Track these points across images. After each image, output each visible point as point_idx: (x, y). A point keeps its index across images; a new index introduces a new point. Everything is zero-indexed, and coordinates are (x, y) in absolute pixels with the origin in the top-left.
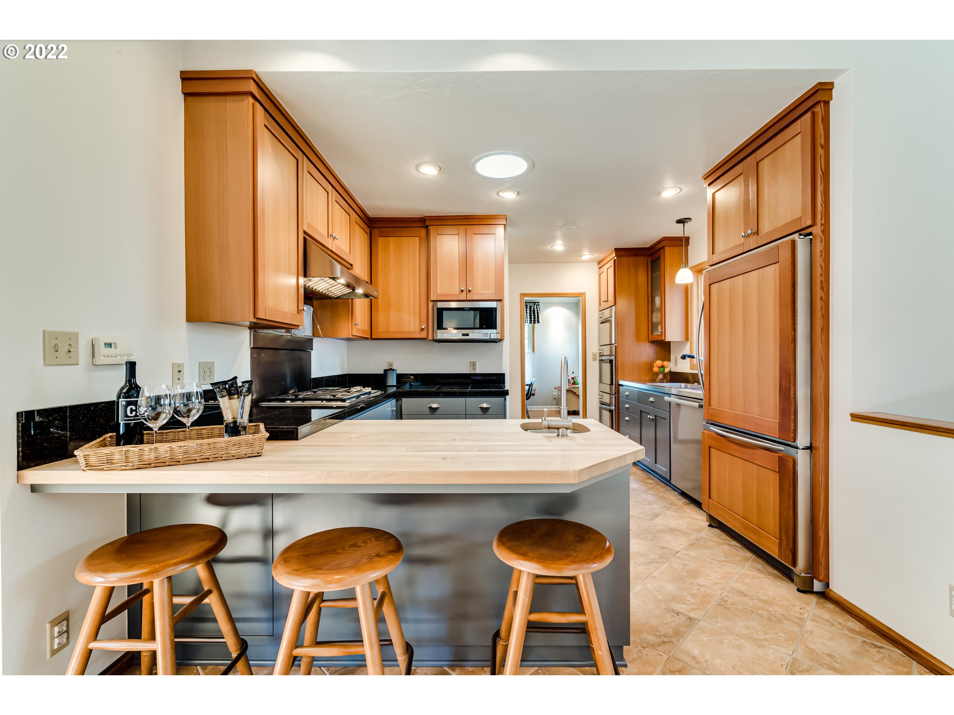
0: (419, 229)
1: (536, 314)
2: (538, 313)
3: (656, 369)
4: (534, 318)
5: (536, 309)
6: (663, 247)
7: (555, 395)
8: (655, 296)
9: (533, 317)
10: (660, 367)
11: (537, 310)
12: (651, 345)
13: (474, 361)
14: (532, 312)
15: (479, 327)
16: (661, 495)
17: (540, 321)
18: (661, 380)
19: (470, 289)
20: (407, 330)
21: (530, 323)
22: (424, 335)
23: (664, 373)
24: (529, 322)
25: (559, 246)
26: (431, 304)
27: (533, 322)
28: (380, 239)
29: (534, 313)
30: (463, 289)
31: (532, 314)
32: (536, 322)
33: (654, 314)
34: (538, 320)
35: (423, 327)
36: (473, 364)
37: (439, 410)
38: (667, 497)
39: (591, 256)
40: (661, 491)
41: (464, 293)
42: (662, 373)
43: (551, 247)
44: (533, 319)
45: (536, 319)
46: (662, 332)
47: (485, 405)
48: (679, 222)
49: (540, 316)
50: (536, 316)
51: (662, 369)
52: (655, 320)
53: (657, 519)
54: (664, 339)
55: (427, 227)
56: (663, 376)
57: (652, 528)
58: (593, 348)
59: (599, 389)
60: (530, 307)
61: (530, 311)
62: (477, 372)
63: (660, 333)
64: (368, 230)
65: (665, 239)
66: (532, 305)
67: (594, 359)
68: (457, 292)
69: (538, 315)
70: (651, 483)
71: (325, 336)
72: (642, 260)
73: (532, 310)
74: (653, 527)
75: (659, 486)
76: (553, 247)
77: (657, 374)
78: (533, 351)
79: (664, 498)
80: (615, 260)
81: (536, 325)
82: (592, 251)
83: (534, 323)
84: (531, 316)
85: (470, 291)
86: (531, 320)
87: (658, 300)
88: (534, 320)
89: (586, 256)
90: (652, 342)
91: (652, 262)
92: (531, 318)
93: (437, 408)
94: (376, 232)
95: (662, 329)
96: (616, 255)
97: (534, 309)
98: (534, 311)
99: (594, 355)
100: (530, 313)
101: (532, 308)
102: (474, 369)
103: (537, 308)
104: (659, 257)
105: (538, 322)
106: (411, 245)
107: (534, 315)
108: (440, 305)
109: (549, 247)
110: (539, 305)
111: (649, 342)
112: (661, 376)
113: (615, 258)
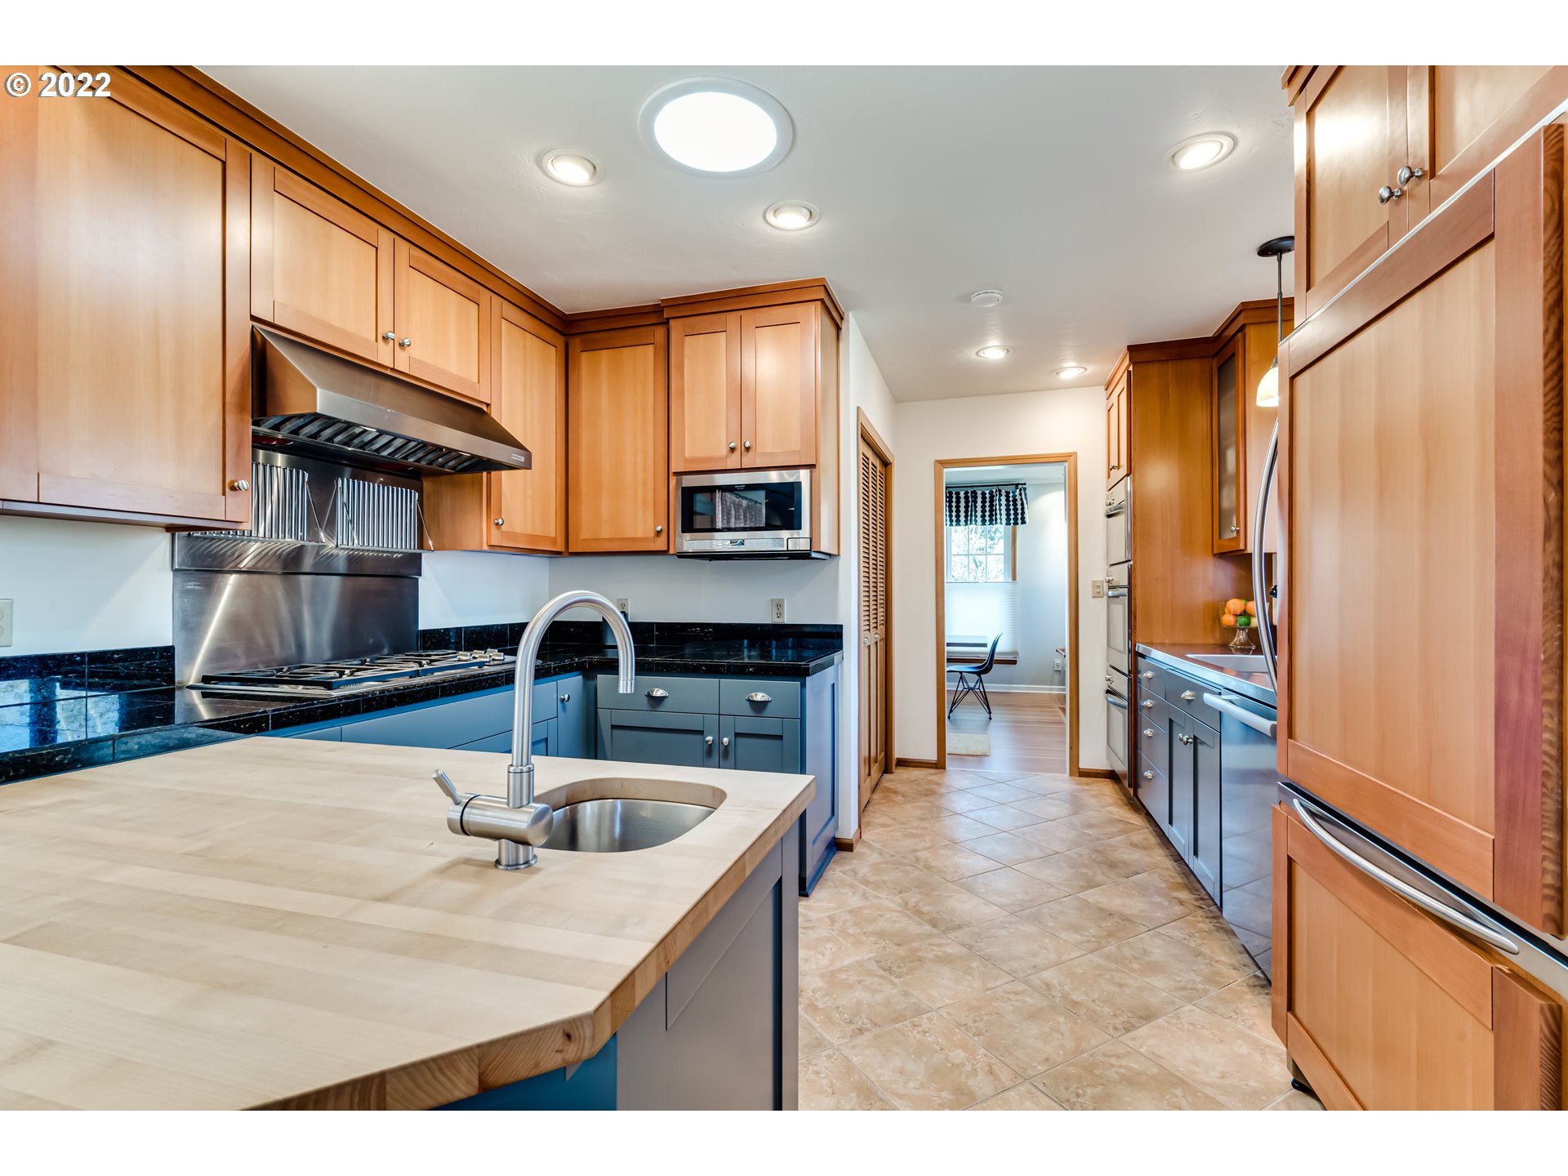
0: (652, 328)
1: (1019, 507)
2: (1022, 504)
3: (1228, 619)
4: (1016, 514)
5: (1018, 498)
6: (1242, 328)
7: (1058, 665)
8: (1226, 448)
9: (1012, 512)
10: (1237, 615)
11: (1021, 499)
12: (1221, 562)
13: (782, 598)
14: (1011, 503)
15: (764, 525)
16: (1192, 944)
17: (1027, 520)
18: (1241, 644)
19: (747, 444)
20: (630, 534)
21: (1007, 524)
22: (660, 544)
23: (1250, 629)
24: (1004, 521)
25: (993, 352)
26: (673, 480)
27: (1012, 522)
28: (584, 356)
29: (1015, 505)
30: (732, 445)
31: (1012, 507)
32: (1019, 521)
33: (1225, 492)
34: (1023, 519)
35: (659, 528)
36: (779, 605)
37: (666, 701)
38: (1208, 952)
39: (1082, 370)
40: (1201, 931)
41: (737, 453)
42: (1243, 629)
43: (977, 354)
44: (1012, 517)
45: (1019, 516)
46: (1238, 532)
47: (760, 697)
48: (1267, 250)
49: (1026, 510)
50: (1019, 511)
51: (1243, 620)
52: (1226, 504)
53: (1143, 1031)
54: (1242, 547)
55: (667, 322)
56: (1248, 635)
57: (1113, 1061)
58: (1095, 571)
59: (1108, 660)
60: (1007, 493)
61: (1008, 500)
62: (786, 622)
63: (1235, 534)
64: (559, 340)
65: (1245, 308)
66: (1011, 489)
67: (1097, 596)
68: (724, 451)
69: (1023, 509)
70: (1181, 903)
71: (439, 547)
72: (1194, 366)
73: (1011, 499)
74: (1118, 1057)
75: (1200, 912)
76: (981, 354)
77: (1232, 631)
78: (1014, 578)
79: (1200, 954)
80: (1129, 372)
81: (1020, 527)
82: (1083, 357)
83: (1016, 523)
84: (1008, 510)
85: (748, 449)
86: (1008, 519)
87: (1231, 455)
88: (1016, 519)
89: (1070, 371)
90: (1222, 556)
91: (1219, 369)
92: (1008, 515)
93: (662, 699)
94: (576, 343)
95: (1238, 525)
96: (1132, 361)
97: (1014, 497)
98: (1015, 501)
99: (1096, 586)
100: (1008, 505)
101: (1011, 495)
102: (779, 615)
103: (1021, 494)
104: (1234, 354)
105: (1023, 522)
106: (640, 360)
107: (1016, 509)
108: (690, 481)
109: (971, 354)
110: (1025, 489)
111: (1215, 555)
112: (1241, 636)
113: (1131, 369)
